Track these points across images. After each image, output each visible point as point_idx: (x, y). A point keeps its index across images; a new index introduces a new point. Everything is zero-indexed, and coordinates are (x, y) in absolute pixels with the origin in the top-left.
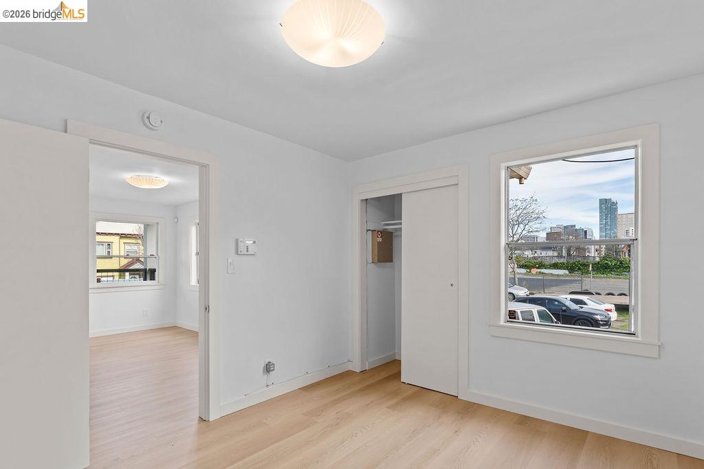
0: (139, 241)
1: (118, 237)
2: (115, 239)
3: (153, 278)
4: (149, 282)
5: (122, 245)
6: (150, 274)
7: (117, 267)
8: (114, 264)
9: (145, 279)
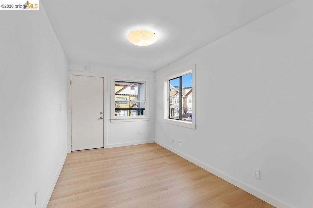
0: (136, 97)
1: (129, 96)
2: (128, 97)
3: (142, 114)
4: (140, 116)
5: (130, 98)
6: (140, 111)
7: (128, 107)
8: (127, 106)
9: (139, 115)
